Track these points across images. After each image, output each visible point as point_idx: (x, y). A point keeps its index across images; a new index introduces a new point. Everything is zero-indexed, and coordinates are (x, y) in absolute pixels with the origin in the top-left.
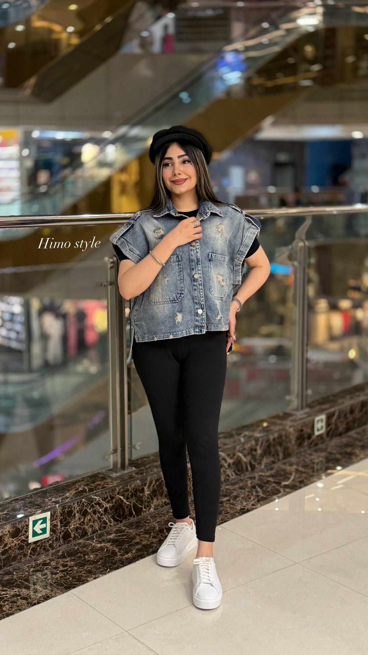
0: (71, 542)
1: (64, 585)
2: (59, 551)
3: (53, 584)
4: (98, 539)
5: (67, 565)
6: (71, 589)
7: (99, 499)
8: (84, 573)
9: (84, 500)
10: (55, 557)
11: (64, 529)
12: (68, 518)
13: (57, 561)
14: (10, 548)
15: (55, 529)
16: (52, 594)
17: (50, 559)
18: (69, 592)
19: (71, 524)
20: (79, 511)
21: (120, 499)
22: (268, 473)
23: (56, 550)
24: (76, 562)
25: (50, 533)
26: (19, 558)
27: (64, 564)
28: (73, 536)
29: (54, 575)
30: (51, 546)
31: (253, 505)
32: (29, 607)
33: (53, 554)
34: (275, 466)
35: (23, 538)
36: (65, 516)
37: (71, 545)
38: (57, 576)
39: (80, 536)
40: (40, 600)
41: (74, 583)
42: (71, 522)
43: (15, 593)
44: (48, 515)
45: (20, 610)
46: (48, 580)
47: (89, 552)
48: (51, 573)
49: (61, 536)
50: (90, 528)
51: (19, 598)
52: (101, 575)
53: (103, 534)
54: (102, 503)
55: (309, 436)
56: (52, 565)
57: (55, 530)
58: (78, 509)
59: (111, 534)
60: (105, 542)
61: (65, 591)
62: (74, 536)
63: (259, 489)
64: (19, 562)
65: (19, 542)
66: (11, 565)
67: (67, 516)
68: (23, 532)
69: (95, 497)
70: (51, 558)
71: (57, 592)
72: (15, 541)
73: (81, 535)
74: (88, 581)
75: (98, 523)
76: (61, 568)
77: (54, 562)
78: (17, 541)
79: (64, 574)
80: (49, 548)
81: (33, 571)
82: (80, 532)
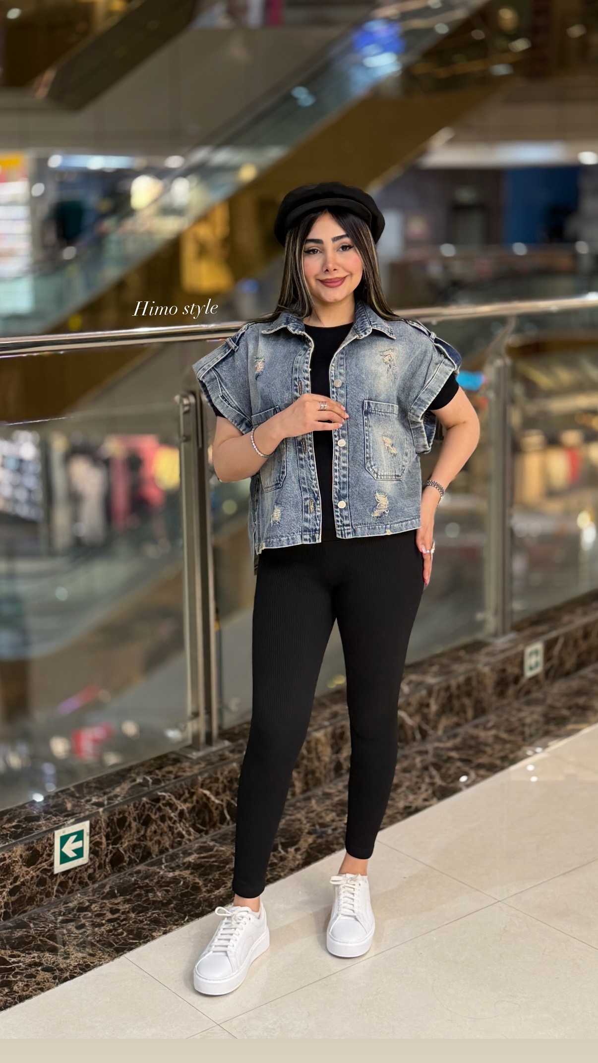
0: (125, 870)
1: (114, 945)
2: (103, 886)
3: (95, 943)
4: (168, 864)
5: (118, 911)
6: (125, 951)
7: (169, 796)
8: (147, 924)
9: (144, 799)
10: (98, 896)
11: (113, 848)
12: (118, 830)
13: (101, 904)
14: (23, 884)
15: (97, 849)
16: (94, 961)
17: (91, 900)
18: (122, 957)
19: (123, 840)
20: (137, 817)
21: (205, 795)
22: (450, 744)
23: (100, 883)
24: (134, 905)
25: (89, 855)
26: (38, 899)
27: (112, 908)
28: (128, 859)
29: (96, 927)
30: (91, 877)
31: (425, 800)
32: (57, 985)
33: (94, 891)
34: (461, 731)
35: (45, 865)
36: (113, 827)
37: (125, 874)
38: (103, 929)
39: (140, 858)
40: (75, 973)
41: (131, 941)
42: (123, 837)
43: (33, 960)
44: (85, 826)
45: (42, 990)
46: (87, 936)
47: (154, 886)
48: (92, 925)
49: (107, 860)
50: (156, 845)
51: (40, 968)
52: (175, 927)
53: (178, 854)
54: (174, 803)
55: (517, 679)
56: (94, 910)
57: (98, 851)
58: (135, 815)
59: (190, 854)
60: (181, 869)
61: (116, 955)
62: (129, 861)
63: (434, 772)
64: (38, 906)
65: (38, 872)
66: (25, 911)
67: (117, 827)
68: (44, 856)
69: (163, 794)
70: (91, 898)
71: (103, 958)
72: (31, 872)
73: (142, 858)
74: (153, 938)
75: (169, 838)
76: (109, 916)
77: (96, 904)
78: (35, 872)
79: (114, 926)
80: (88, 880)
81: (63, 922)
82: (139, 853)
